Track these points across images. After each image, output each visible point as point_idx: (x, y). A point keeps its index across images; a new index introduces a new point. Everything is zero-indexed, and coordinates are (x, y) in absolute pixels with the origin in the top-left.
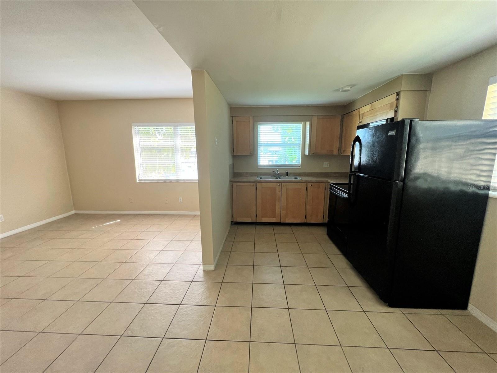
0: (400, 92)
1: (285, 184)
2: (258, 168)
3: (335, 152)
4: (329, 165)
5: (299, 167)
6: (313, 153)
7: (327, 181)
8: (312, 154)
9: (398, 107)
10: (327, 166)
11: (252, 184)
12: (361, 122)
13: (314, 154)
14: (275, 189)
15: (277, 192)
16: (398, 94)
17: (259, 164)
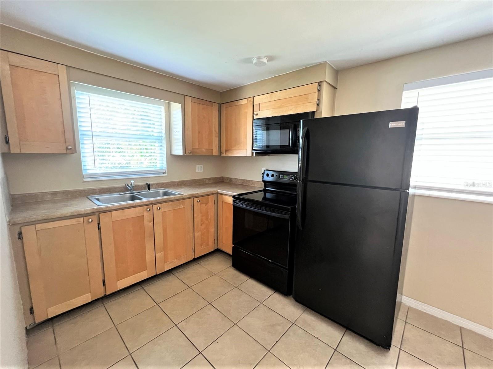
0: (321, 82)
1: (160, 205)
2: (85, 180)
3: (215, 152)
4: (202, 168)
5: (164, 173)
6: (190, 152)
7: (217, 192)
8: (188, 154)
9: (321, 99)
10: (201, 170)
11: (86, 218)
12: (257, 115)
13: (191, 154)
14: (141, 218)
15: (146, 222)
16: (320, 84)
17: (84, 173)
